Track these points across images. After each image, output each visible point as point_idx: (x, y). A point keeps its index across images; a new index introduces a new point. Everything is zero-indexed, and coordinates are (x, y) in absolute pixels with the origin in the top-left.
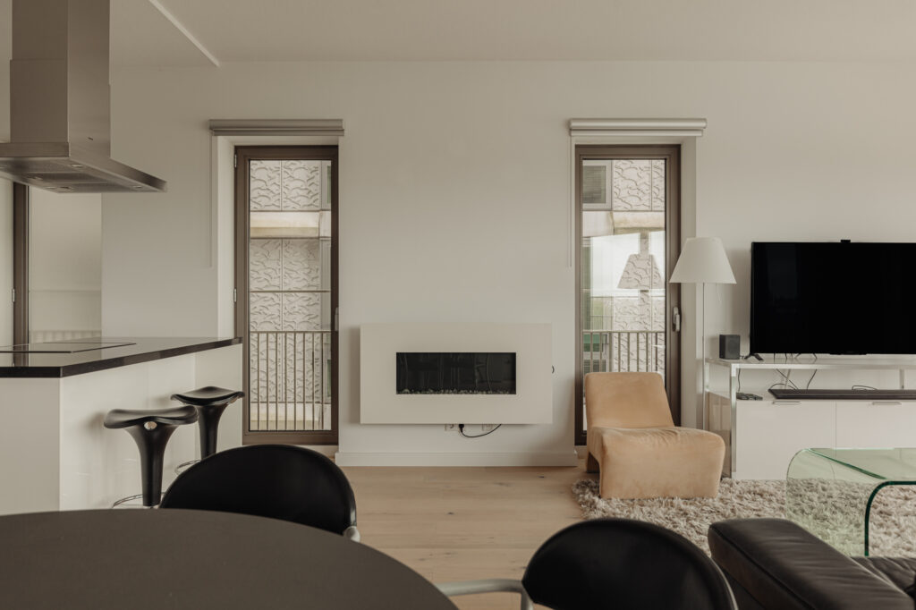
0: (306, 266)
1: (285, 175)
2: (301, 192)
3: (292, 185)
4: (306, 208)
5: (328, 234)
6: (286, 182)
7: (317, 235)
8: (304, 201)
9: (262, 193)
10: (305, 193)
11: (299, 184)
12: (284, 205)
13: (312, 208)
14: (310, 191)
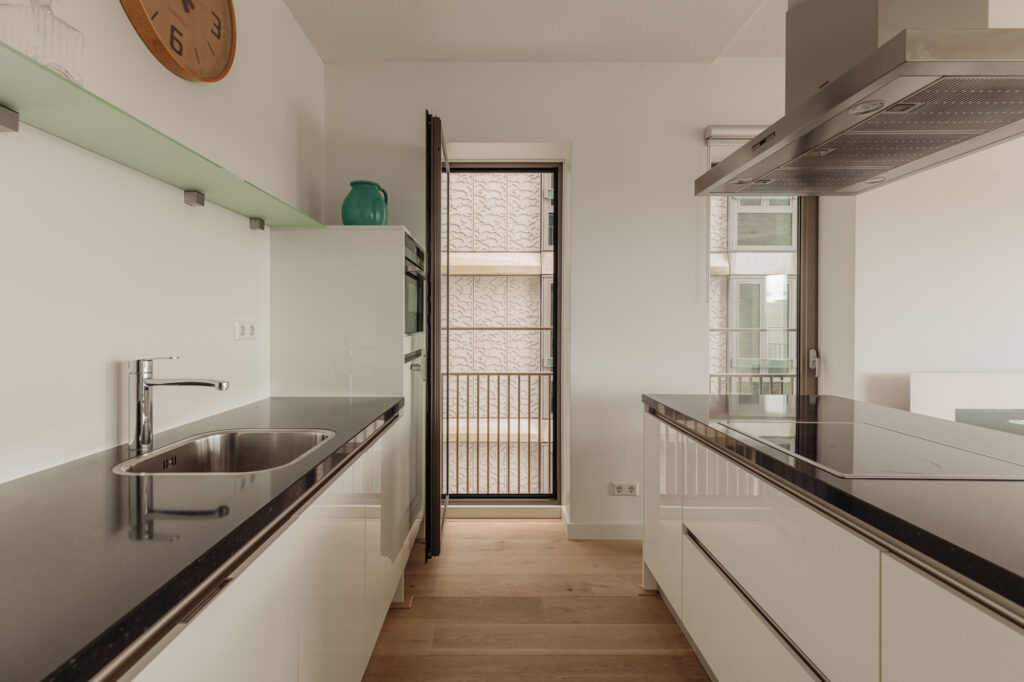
0: (528, 299)
1: (510, 221)
2: (524, 235)
3: (517, 229)
4: (528, 250)
5: (551, 272)
6: (511, 226)
7: (539, 273)
8: (526, 243)
9: (491, 236)
10: (527, 236)
11: (523, 228)
12: (509, 246)
13: (534, 249)
14: (532, 235)
